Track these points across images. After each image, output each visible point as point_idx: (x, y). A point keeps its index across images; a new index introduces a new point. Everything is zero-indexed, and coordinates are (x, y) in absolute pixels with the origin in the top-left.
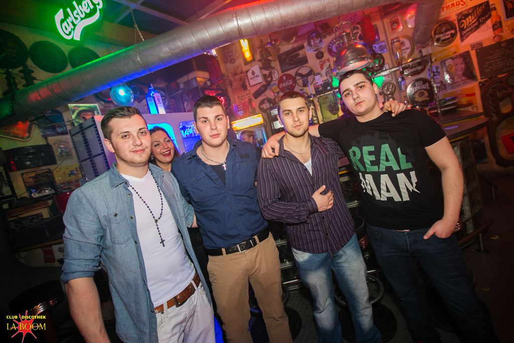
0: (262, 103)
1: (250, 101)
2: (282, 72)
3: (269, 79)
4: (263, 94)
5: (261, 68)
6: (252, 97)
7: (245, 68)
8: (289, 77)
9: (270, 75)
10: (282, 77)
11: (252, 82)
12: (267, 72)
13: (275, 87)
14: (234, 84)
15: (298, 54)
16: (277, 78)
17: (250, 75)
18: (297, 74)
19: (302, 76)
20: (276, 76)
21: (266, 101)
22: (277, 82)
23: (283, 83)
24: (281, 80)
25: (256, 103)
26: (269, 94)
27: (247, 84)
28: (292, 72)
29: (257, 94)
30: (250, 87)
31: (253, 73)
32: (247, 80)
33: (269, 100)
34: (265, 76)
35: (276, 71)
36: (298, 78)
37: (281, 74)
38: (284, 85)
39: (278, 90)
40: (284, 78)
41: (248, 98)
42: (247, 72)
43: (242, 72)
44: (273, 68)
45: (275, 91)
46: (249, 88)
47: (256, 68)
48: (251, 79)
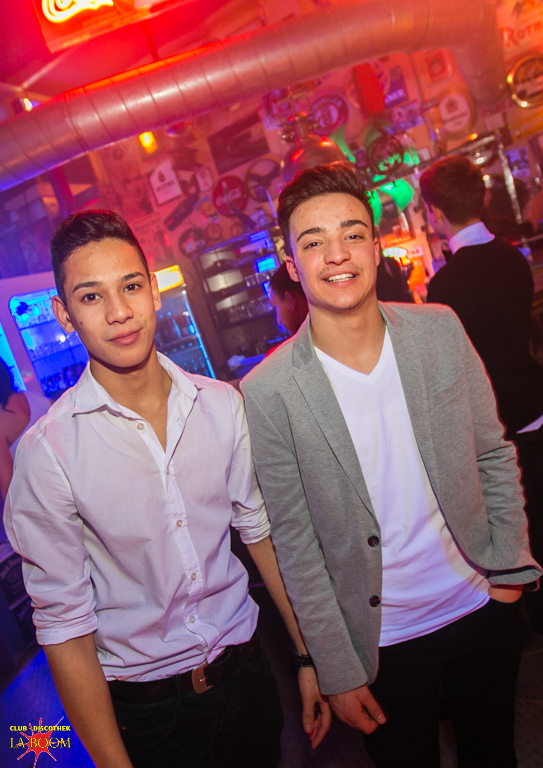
0: (184, 239)
1: (160, 235)
2: (220, 173)
3: (192, 190)
4: (186, 221)
5: (175, 169)
6: (162, 226)
7: (145, 169)
8: (233, 183)
9: (194, 181)
10: (220, 184)
11: (162, 197)
12: (186, 176)
13: (207, 205)
14: (126, 201)
15: (248, 135)
16: (210, 184)
17: (155, 181)
18: (250, 176)
19: (257, 178)
20: (206, 183)
21: (192, 234)
22: (210, 195)
23: (222, 195)
24: (218, 191)
26: (198, 220)
27: (152, 200)
28: (239, 172)
29: (173, 222)
30: (159, 206)
31: (162, 177)
32: (150, 193)
33: (199, 234)
34: (183, 185)
35: (207, 172)
36: (252, 184)
37: (218, 178)
38: (226, 199)
39: (213, 210)
40: (224, 185)
41: (156, 230)
42: (149, 175)
43: (139, 177)
44: (200, 166)
45: (208, 213)
46: (156, 209)
47: (166, 167)
48: (159, 189)
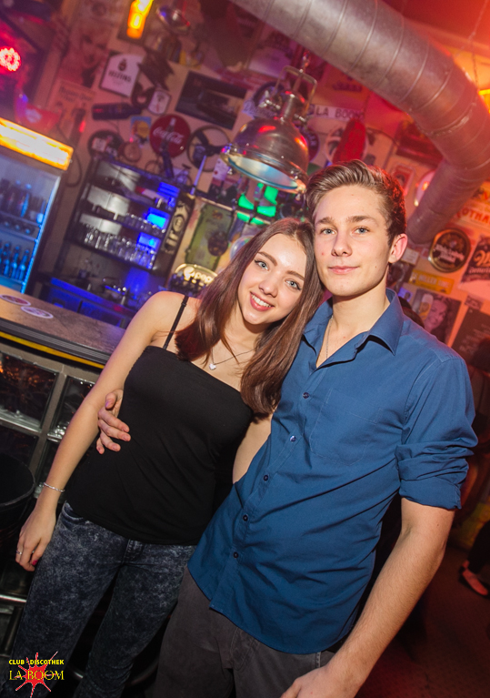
0: (101, 135)
2: (178, 109)
3: (142, 100)
4: (115, 122)
5: (143, 68)
6: (89, 108)
7: (114, 44)
8: (182, 127)
9: (149, 95)
10: (170, 117)
11: (109, 83)
12: (146, 84)
13: (145, 125)
14: (72, 56)
15: (226, 101)
16: (161, 111)
17: (114, 63)
18: (199, 133)
19: (205, 141)
20: (160, 106)
21: (110, 138)
22: (154, 119)
23: (164, 129)
24: (163, 122)
25: (90, 126)
26: (125, 129)
27: (98, 77)
28: (194, 124)
29: (103, 113)
30: (100, 87)
31: (123, 66)
32: (101, 70)
33: (117, 143)
34: (137, 87)
35: (167, 99)
36: (196, 141)
37: (172, 111)
38: (165, 135)
39: (146, 135)
40: (173, 122)
41: (80, 106)
42: (114, 53)
43: (103, 46)
44: (165, 88)
45: (139, 133)
46: (95, 87)
47: (134, 60)
48: (112, 74)
